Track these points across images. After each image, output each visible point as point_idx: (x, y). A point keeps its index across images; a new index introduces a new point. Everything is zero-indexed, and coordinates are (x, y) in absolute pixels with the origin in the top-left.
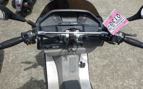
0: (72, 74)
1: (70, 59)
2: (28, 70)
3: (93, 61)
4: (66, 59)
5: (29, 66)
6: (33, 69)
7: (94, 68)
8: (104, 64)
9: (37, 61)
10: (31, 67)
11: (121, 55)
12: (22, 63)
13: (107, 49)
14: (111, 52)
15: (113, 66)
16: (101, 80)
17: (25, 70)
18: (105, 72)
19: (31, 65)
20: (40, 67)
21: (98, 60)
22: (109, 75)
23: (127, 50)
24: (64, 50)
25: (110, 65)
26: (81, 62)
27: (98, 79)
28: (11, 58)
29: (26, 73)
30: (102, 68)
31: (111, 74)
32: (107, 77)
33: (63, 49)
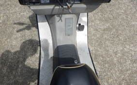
0: (68, 37)
1: (66, 19)
2: (21, 32)
3: (93, 24)
4: (61, 19)
5: (22, 27)
6: (26, 31)
7: (93, 32)
8: (105, 27)
9: (31, 22)
10: (24, 29)
11: (125, 18)
12: (15, 24)
13: (110, 11)
14: (115, 15)
15: (114, 30)
16: (100, 45)
17: (18, 31)
18: (105, 36)
19: (24, 26)
20: (34, 29)
21: (98, 23)
22: (109, 40)
23: (133, 12)
24: (57, 7)
25: (111, 29)
26: (80, 24)
27: (97, 44)
28: (2, 18)
29: (19, 34)
30: (103, 32)
31: (111, 39)
32: (107, 42)
33: (56, 5)
